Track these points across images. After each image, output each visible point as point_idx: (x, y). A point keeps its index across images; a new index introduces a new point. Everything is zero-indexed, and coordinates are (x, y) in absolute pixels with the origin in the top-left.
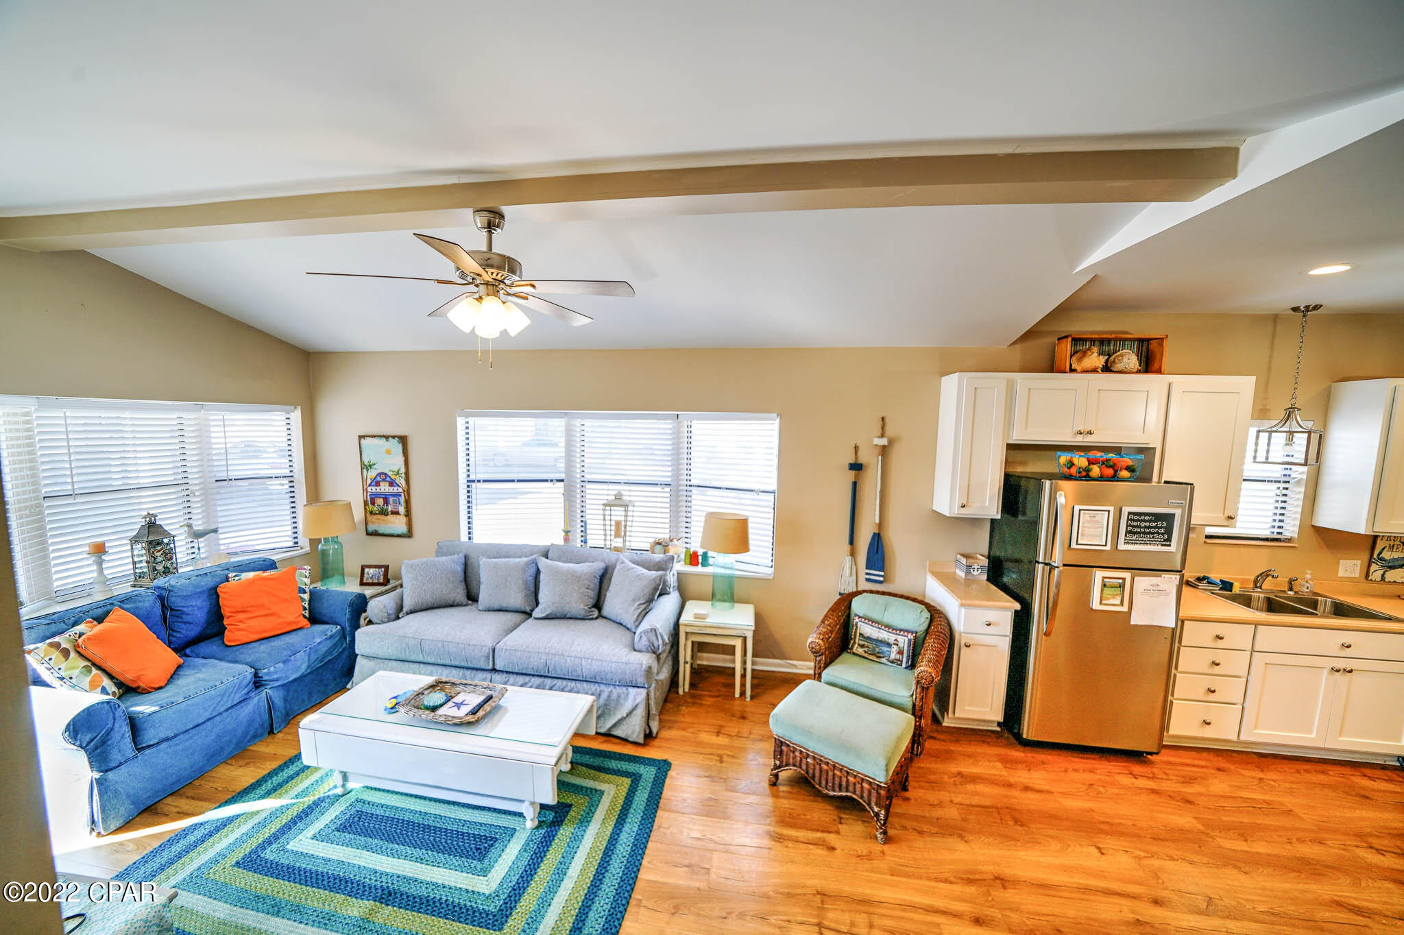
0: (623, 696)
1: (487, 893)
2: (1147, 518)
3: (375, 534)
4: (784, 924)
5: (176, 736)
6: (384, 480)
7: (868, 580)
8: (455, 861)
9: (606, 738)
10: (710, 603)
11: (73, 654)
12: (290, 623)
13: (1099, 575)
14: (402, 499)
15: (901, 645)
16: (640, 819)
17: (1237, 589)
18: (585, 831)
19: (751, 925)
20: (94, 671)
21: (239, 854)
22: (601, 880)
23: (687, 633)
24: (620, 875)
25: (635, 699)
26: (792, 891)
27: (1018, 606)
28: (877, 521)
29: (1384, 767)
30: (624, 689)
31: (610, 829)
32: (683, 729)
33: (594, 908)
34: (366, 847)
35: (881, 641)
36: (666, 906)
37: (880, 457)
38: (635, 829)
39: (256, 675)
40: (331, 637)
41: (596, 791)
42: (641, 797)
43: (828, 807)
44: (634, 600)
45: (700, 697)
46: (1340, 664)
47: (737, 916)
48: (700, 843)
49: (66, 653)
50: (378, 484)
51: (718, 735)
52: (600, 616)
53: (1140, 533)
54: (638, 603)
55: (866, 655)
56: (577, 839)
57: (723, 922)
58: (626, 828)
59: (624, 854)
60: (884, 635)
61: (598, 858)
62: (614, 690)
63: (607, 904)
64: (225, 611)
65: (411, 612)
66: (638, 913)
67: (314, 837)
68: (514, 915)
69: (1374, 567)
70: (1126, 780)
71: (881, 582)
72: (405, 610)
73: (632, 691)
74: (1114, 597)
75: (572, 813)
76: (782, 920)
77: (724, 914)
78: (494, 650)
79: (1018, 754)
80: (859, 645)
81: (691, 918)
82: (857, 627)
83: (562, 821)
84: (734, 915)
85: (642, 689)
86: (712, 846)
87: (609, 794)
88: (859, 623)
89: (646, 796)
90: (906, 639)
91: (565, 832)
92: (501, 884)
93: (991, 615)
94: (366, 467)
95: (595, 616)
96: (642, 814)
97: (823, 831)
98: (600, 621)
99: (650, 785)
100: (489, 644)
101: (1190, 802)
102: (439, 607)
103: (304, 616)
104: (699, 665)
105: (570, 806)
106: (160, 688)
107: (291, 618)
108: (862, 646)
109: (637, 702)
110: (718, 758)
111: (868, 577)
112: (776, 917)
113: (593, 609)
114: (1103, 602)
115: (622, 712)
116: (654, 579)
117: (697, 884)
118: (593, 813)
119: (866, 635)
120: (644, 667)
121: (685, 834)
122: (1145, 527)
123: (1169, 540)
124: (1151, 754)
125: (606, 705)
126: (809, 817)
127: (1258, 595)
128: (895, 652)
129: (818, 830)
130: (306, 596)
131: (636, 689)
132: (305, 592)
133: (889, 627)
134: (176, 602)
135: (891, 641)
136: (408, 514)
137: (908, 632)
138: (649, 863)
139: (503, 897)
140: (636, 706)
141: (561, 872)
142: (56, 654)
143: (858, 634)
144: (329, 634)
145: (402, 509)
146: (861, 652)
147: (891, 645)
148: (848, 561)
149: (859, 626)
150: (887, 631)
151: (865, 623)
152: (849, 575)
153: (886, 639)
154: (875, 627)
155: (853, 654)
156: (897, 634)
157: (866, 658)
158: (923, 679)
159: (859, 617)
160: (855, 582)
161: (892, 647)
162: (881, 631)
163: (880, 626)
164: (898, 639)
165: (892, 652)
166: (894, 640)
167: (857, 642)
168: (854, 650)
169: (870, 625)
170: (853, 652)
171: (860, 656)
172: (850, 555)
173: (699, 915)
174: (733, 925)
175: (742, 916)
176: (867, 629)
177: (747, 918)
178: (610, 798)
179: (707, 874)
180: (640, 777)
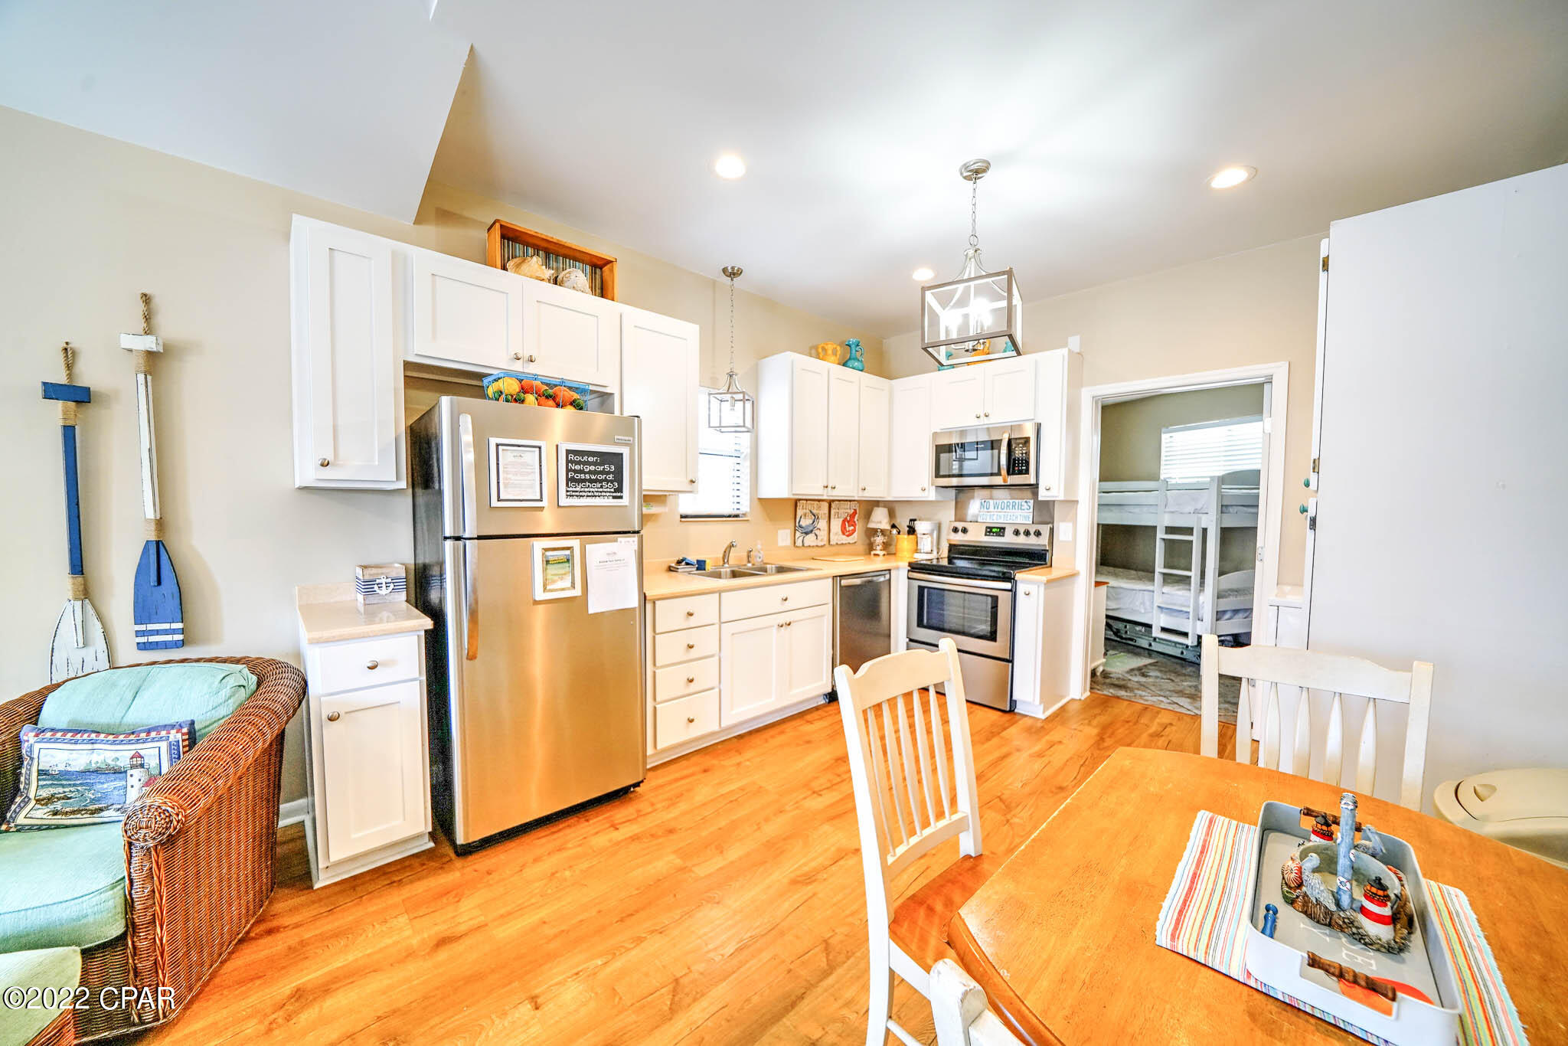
2: (591, 459)
7: (142, 647)
13: (539, 544)
15: (152, 762)
17: (709, 567)
27: (428, 623)
28: (150, 514)
29: (817, 708)
37: (141, 377)
46: (783, 619)
53: (584, 481)
60: (105, 755)
69: (798, 534)
71: (182, 644)
74: (562, 577)
79: (458, 872)
88: (37, 747)
90: (164, 745)
93: (372, 649)
101: (671, 831)
111: (143, 639)
114: (548, 588)
119: (55, 770)
122: (590, 472)
123: (620, 489)
124: (637, 785)
127: (726, 570)
128: (138, 785)
133: (114, 733)
135: (124, 761)
137: (169, 728)
143: (35, 776)
146: (45, 817)
147: (126, 772)
148: (73, 612)
149: (35, 756)
150: (114, 743)
151: (56, 741)
152: (81, 645)
153: (109, 761)
154: (83, 742)
155: (18, 831)
156: (137, 742)
157: (58, 827)
158: (140, 828)
159: (43, 731)
160: (103, 656)
161: (129, 776)
162: (96, 746)
163: (93, 736)
164: (142, 753)
165: (129, 787)
166: (132, 758)
167: (32, 795)
168: (21, 820)
169: (70, 742)
170: (16, 826)
171: (40, 828)
172: (76, 599)
176: (60, 754)
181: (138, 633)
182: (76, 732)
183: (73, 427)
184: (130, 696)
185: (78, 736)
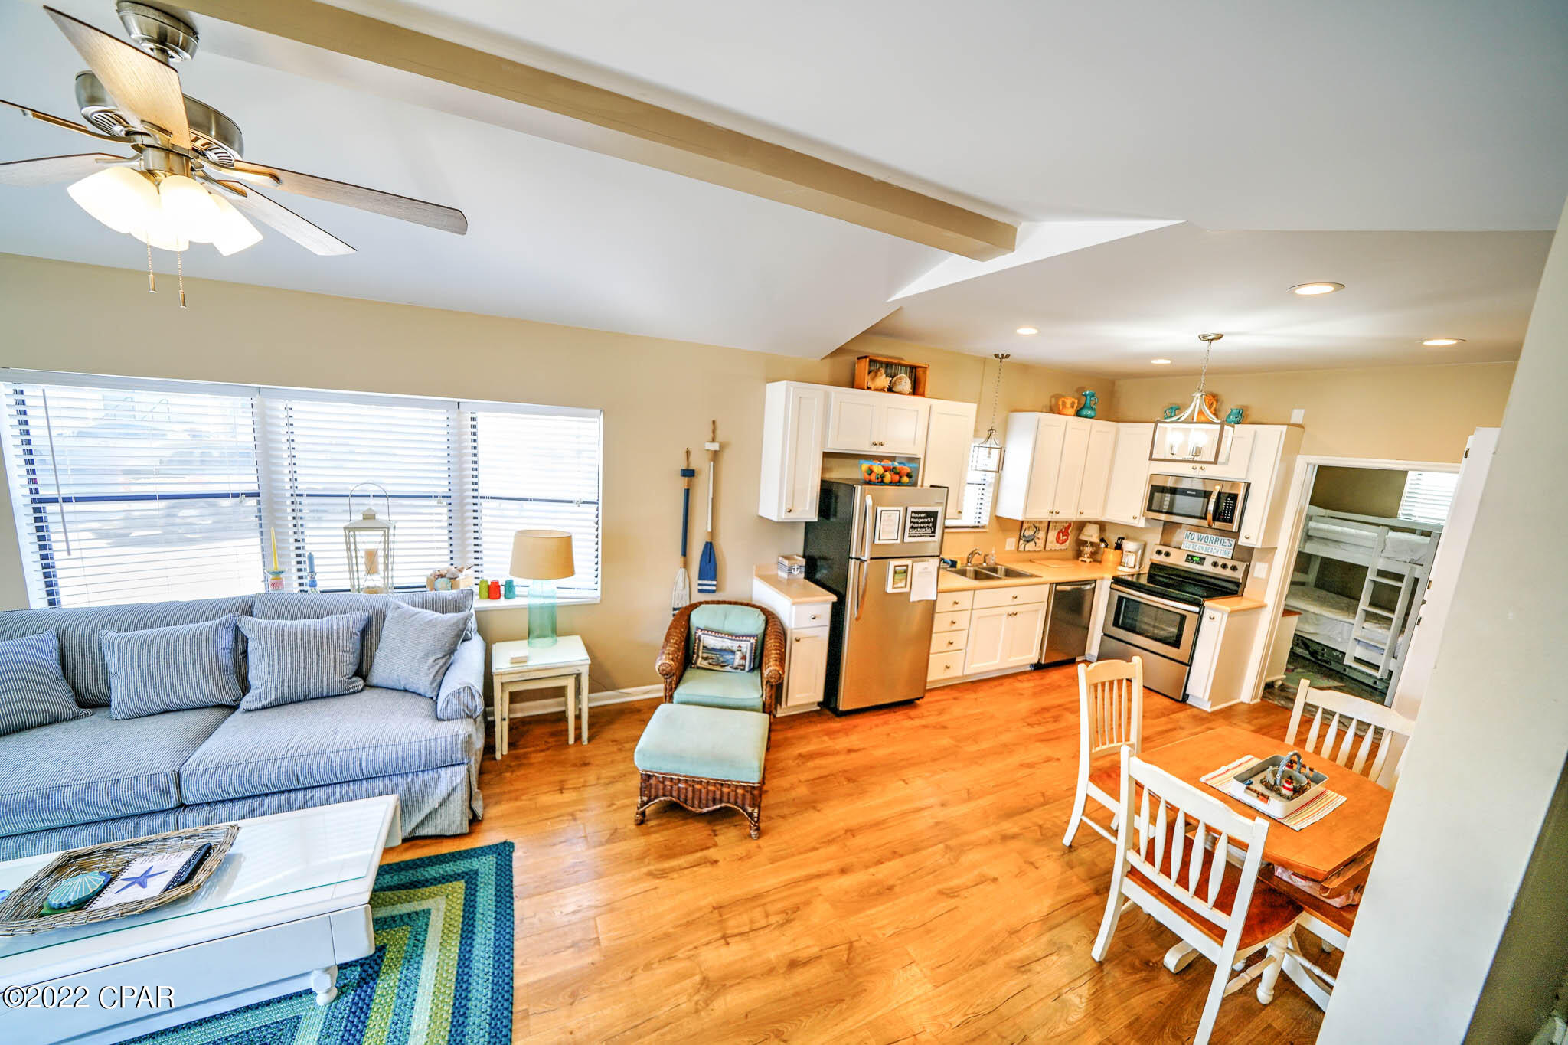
0: (430, 783)
2: (923, 515)
4: (692, 953)
7: (700, 591)
10: (526, 641)
13: (893, 563)
15: (744, 650)
16: (493, 921)
17: (959, 566)
18: (418, 968)
23: (502, 684)
24: (489, 996)
25: (450, 782)
26: (689, 919)
27: (834, 598)
28: (709, 530)
29: (1025, 673)
30: (432, 774)
31: (455, 949)
32: (516, 799)
35: (725, 650)
36: (561, 999)
37: (712, 463)
38: (491, 934)
41: (417, 913)
42: (486, 897)
43: (701, 825)
44: (427, 656)
45: (525, 756)
46: (1011, 610)
48: (578, 916)
51: (562, 793)
52: (368, 686)
53: (917, 528)
54: (434, 658)
55: (711, 667)
56: (409, 985)
57: (631, 983)
58: (479, 939)
59: (486, 970)
60: (727, 644)
62: (416, 778)
63: (484, 1036)
66: (528, 1025)
69: (1021, 542)
70: (908, 723)
71: (713, 592)
73: (445, 773)
74: (901, 580)
76: (689, 950)
77: (630, 974)
78: (178, 777)
79: (837, 724)
80: (703, 658)
81: (595, 997)
82: (700, 640)
83: (377, 973)
84: (640, 971)
85: (458, 767)
87: (438, 910)
88: (702, 636)
89: (492, 891)
90: (749, 644)
91: (387, 982)
93: (814, 610)
95: (359, 688)
96: (493, 914)
97: (702, 850)
98: (368, 693)
99: (493, 878)
101: (945, 727)
105: (383, 948)
108: (706, 659)
109: (453, 784)
110: (570, 818)
111: (700, 588)
112: (683, 950)
113: (354, 679)
114: (894, 587)
115: (434, 802)
116: (456, 624)
117: (589, 960)
118: (423, 942)
119: (709, 647)
120: (461, 738)
121: (558, 913)
122: (922, 523)
123: (934, 532)
124: (918, 699)
126: (684, 842)
127: (970, 569)
128: (738, 658)
129: (697, 851)
131: (451, 769)
133: (732, 635)
135: (735, 648)
137: (750, 636)
138: (522, 964)
140: (454, 789)
143: (701, 648)
146: (706, 664)
148: (681, 573)
150: (732, 639)
151: (708, 635)
152: (683, 588)
153: (728, 647)
154: (719, 637)
155: (698, 668)
156: (738, 640)
157: (710, 670)
158: (772, 678)
159: (695, 627)
160: (688, 595)
161: (734, 654)
162: (724, 640)
163: (721, 634)
164: (741, 645)
166: (738, 647)
167: (699, 655)
168: (698, 664)
169: (716, 637)
170: (697, 666)
171: (704, 669)
172: (682, 568)
173: (602, 989)
174: (643, 980)
175: (648, 967)
176: (710, 641)
177: (654, 966)
178: (442, 914)
179: (595, 944)
180: (476, 872)
181: (700, 585)
182: (707, 630)
183: (689, 490)
184: (723, 618)
185: (717, 634)
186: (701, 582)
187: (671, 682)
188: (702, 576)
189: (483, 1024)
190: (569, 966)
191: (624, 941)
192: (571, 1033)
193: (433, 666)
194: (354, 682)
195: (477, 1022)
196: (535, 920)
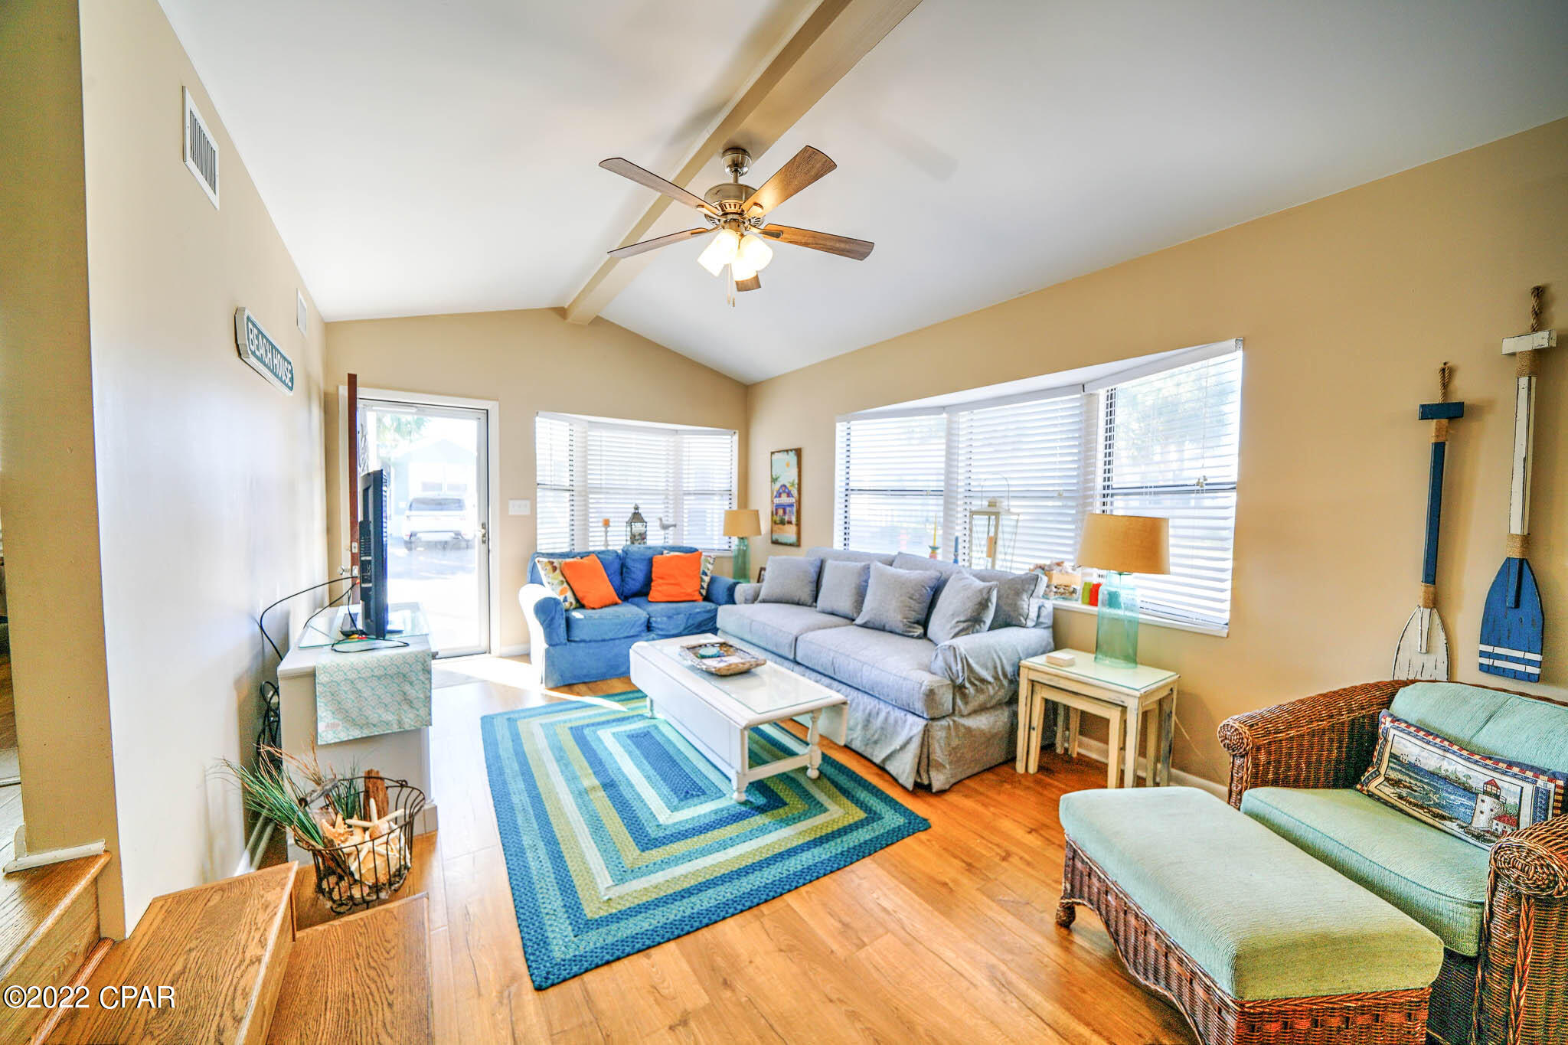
0: (900, 722)
1: (661, 822)
3: (775, 542)
5: (590, 641)
6: (784, 492)
8: (666, 790)
9: (880, 772)
10: (1093, 656)
11: (558, 571)
12: (688, 595)
14: (795, 509)
16: (839, 851)
18: (776, 829)
19: (854, 1034)
20: (565, 585)
21: (574, 724)
22: (748, 873)
23: (1033, 682)
24: (767, 882)
25: (911, 729)
28: (1516, 528)
30: (903, 713)
31: (800, 842)
32: (984, 805)
33: (719, 888)
34: (630, 753)
35: (1445, 779)
36: (782, 938)
38: (824, 857)
39: (649, 620)
40: (709, 611)
41: (822, 805)
42: (863, 835)
44: (956, 617)
45: (1045, 786)
47: (846, 1011)
48: (882, 915)
49: (555, 569)
50: (780, 497)
51: (1030, 832)
52: (925, 635)
55: (1401, 804)
56: (763, 830)
57: (824, 1002)
58: (816, 851)
59: (791, 869)
60: (1454, 766)
61: (764, 856)
62: (892, 713)
63: (732, 894)
64: (653, 576)
65: (764, 601)
66: (751, 922)
67: (614, 734)
68: (660, 850)
71: (1531, 678)
72: (760, 598)
73: (911, 718)
75: (781, 811)
77: (834, 997)
78: (796, 640)
80: (1387, 779)
83: (766, 811)
84: (844, 1008)
85: (921, 720)
86: (893, 926)
87: (831, 815)
88: (1392, 732)
89: (868, 837)
90: (1529, 789)
91: (760, 820)
92: (675, 824)
94: (774, 480)
96: (845, 849)
99: (882, 831)
100: (795, 632)
102: (787, 602)
103: (702, 595)
104: (1078, 754)
105: (785, 804)
106: (594, 609)
107: (689, 591)
108: (1396, 783)
109: (911, 734)
110: (1004, 854)
111: (1487, 661)
115: (896, 744)
117: (835, 947)
118: (799, 821)
119: (1406, 760)
121: (875, 895)
125: (882, 728)
126: (1088, 998)
128: (1488, 814)
129: (1088, 1024)
130: (707, 579)
131: (915, 718)
132: (706, 575)
134: (630, 563)
136: (798, 525)
137: (1539, 771)
138: (807, 892)
139: (667, 832)
140: (911, 738)
141: (723, 845)
142: (549, 567)
143: (1387, 755)
144: (709, 608)
145: (794, 519)
146: (1392, 795)
147: (1477, 794)
148: (1419, 618)
149: (1390, 738)
150: (1467, 759)
151: (1409, 734)
152: (1424, 650)
153: (1460, 776)
154: (1435, 745)
155: (1368, 795)
156: (1495, 770)
157: (1401, 811)
158: (1514, 867)
159: (1398, 720)
160: (1443, 667)
161: (1479, 800)
162: (1448, 755)
163: (1446, 743)
164: (1499, 783)
165: (1477, 812)
166: (1487, 783)
167: (1383, 771)
168: (1372, 787)
169: (1422, 739)
170: (1368, 791)
171: (1386, 803)
172: (1426, 607)
173: (805, 974)
174: (833, 1016)
175: (853, 1016)
176: (1408, 747)
177: (859, 1026)
178: (829, 819)
179: (857, 946)
180: (880, 818)
181: (1483, 654)
182: (1426, 732)
183: (1443, 444)
184: (1483, 716)
185: (1430, 738)
186: (1489, 649)
187: (1241, 767)
188: (1492, 632)
189: (743, 889)
190: (821, 933)
191: (876, 975)
192: (751, 962)
193: (955, 627)
194: (914, 628)
195: (744, 884)
196: (857, 881)
